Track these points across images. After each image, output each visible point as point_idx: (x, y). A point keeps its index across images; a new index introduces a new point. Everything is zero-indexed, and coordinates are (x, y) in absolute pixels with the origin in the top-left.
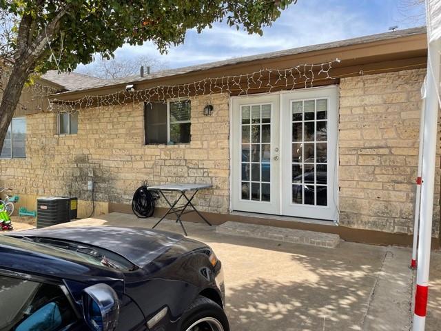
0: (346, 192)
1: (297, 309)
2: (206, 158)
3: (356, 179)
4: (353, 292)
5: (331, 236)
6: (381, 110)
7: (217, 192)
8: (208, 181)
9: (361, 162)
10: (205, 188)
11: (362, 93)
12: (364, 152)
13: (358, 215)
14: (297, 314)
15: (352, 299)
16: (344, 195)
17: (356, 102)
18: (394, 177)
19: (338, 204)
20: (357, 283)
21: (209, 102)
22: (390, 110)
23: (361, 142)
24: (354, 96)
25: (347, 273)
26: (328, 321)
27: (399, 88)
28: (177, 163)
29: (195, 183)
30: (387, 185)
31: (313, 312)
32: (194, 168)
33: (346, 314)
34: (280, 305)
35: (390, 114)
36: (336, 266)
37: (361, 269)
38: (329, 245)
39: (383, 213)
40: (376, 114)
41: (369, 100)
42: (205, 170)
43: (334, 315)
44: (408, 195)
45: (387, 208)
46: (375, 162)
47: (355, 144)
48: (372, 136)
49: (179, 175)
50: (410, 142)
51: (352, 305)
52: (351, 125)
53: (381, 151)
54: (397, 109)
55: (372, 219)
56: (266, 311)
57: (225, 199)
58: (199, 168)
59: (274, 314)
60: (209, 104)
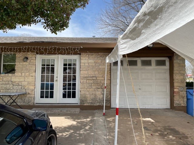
0: (83, 92)
1: (73, 133)
2: (23, 80)
3: (86, 88)
4: (89, 125)
5: (77, 109)
6: (94, 65)
7: (28, 96)
8: (24, 91)
9: (87, 82)
10: (22, 94)
11: (88, 58)
12: (88, 78)
13: (86, 100)
14: (73, 134)
15: (89, 126)
16: (82, 94)
17: (86, 61)
18: (97, 87)
19: (79, 97)
20: (89, 122)
21: (26, 56)
22: (96, 65)
23: (88, 75)
24: (85, 59)
25: (85, 120)
26: (84, 134)
27: (99, 58)
28: (7, 83)
29: (17, 92)
30: (95, 89)
31: (78, 132)
32: (17, 85)
33: (88, 131)
34: (67, 133)
35: (96, 66)
36: (81, 118)
37: (89, 118)
38: (77, 112)
39: (94, 99)
40: (92, 66)
41: (90, 61)
42: (22, 86)
43: (85, 132)
44: (101, 92)
45: (95, 97)
46: (92, 82)
47: (86, 76)
48: (91, 73)
49: (8, 88)
50: (102, 75)
51: (89, 128)
52: (85, 69)
53: (94, 78)
54: (98, 65)
55: (91, 101)
56: (62, 135)
57: (32, 98)
58: (19, 85)
59: (66, 135)
60: (26, 57)
